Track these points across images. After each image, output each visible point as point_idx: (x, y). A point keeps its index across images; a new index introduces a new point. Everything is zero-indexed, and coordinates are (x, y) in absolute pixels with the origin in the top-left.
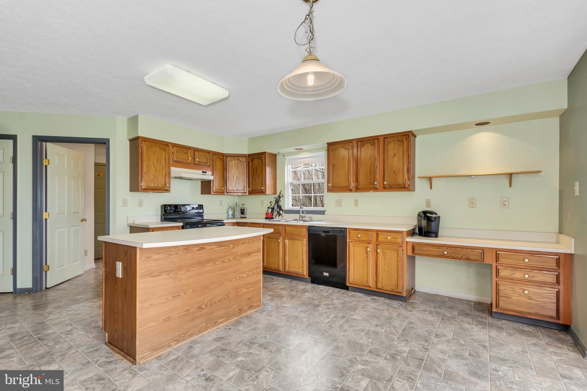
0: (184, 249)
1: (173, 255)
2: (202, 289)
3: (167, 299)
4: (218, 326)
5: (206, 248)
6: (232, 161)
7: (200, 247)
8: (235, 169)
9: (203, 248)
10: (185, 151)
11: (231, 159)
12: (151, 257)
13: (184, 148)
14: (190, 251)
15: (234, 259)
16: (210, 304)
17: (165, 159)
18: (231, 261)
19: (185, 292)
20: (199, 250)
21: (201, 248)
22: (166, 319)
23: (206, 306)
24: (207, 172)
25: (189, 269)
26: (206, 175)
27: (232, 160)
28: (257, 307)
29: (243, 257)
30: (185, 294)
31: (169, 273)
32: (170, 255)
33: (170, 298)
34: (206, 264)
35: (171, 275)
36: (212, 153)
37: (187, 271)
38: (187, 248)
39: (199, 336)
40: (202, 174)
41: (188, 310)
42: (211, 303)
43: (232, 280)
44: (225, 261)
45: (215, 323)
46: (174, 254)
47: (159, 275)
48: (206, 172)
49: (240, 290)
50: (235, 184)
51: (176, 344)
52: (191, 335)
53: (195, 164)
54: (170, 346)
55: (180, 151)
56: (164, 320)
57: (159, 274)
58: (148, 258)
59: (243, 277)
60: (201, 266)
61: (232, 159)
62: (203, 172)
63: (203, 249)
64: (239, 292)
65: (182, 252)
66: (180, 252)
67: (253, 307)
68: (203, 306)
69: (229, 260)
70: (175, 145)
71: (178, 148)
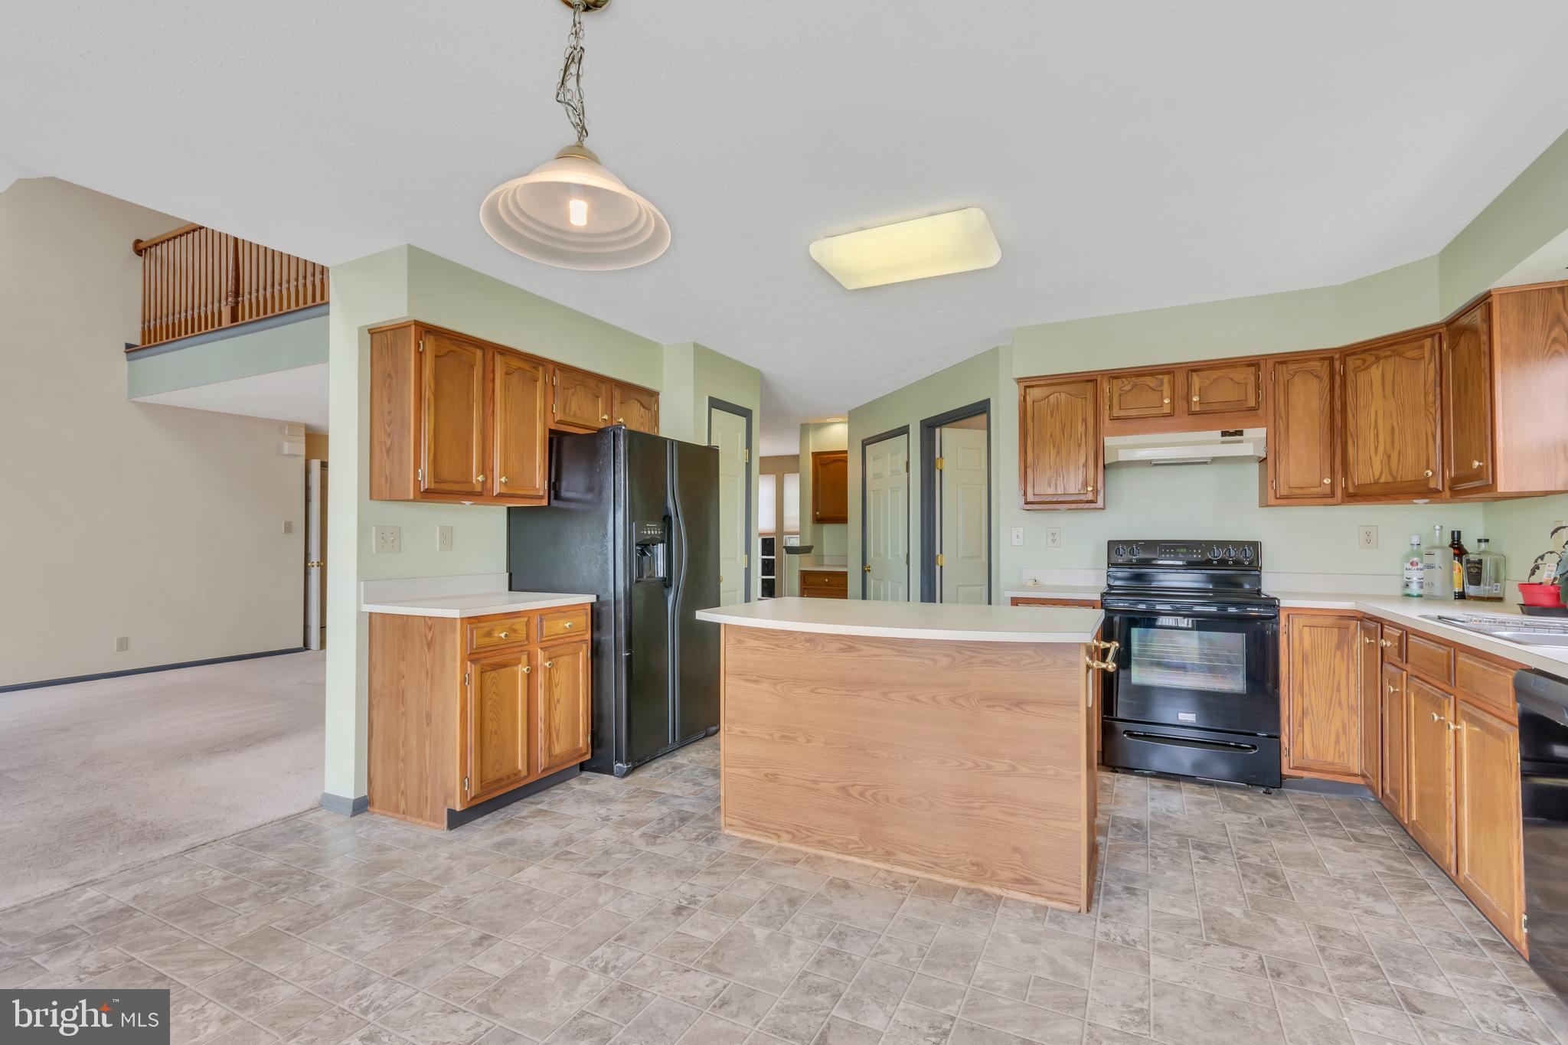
0: (807, 641)
1: (784, 648)
2: (850, 748)
3: (771, 735)
4: (894, 866)
5: (860, 650)
6: (1369, 367)
7: (846, 645)
8: (1384, 397)
9: (851, 649)
10: (1150, 381)
11: (1364, 361)
12: (744, 642)
13: (1145, 375)
14: (819, 648)
15: (953, 700)
16: (872, 795)
17: (1084, 420)
18: (939, 703)
19: (809, 738)
20: (843, 650)
21: (846, 647)
22: (770, 776)
23: (862, 794)
24: (1245, 431)
25: (817, 688)
26: (1241, 442)
27: (1367, 363)
28: (1057, 900)
29: (988, 706)
30: (809, 741)
31: (775, 684)
32: (777, 646)
33: (777, 735)
34: (860, 690)
35: (779, 687)
36: (1270, 363)
37: (813, 691)
38: (812, 639)
39: (840, 856)
40: (1223, 443)
41: (816, 782)
42: (875, 793)
43: (946, 762)
44: (920, 698)
45: (888, 853)
46: (784, 646)
47: (756, 681)
48: (1240, 433)
49: (976, 805)
50: (1385, 458)
51: (790, 841)
52: (824, 844)
53: (1192, 413)
54: (779, 837)
55: (1133, 387)
56: (766, 775)
57: (755, 678)
58: (739, 641)
59: (989, 767)
60: (848, 691)
61: (1370, 359)
62: (1224, 434)
63: (851, 652)
64: (974, 808)
65: (803, 645)
66: (798, 645)
67: (1033, 887)
68: (854, 792)
69: (934, 699)
70: (1115, 375)
71: (1124, 380)
